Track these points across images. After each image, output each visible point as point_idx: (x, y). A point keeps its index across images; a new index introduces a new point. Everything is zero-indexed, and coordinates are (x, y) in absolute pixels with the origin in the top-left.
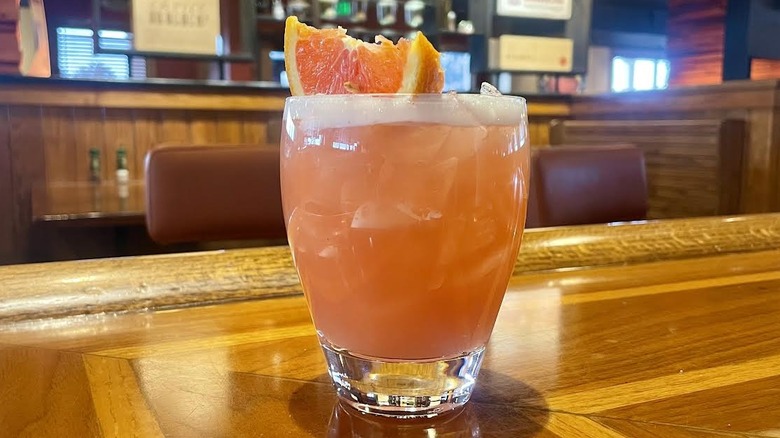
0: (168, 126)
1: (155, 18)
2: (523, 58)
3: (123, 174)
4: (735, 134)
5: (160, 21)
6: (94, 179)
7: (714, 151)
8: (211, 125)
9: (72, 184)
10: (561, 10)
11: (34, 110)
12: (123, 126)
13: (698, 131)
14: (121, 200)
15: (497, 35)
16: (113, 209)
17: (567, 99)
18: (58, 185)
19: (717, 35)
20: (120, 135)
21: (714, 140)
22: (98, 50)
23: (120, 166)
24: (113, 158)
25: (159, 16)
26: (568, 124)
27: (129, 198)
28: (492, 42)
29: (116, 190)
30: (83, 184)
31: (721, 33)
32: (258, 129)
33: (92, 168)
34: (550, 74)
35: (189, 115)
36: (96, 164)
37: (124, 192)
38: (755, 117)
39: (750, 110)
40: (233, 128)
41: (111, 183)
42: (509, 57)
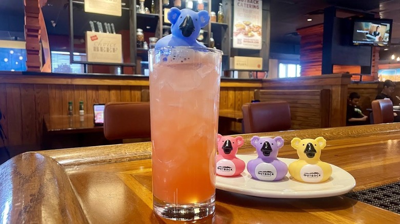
0: (101, 92)
1: (95, 49)
2: (243, 65)
3: (82, 111)
4: (326, 95)
5: (98, 50)
6: (70, 114)
7: (319, 102)
8: (119, 92)
9: (61, 116)
10: (258, 46)
11: (46, 86)
12: (82, 92)
13: (313, 94)
14: (81, 122)
15: (233, 56)
16: (78, 127)
17: (261, 81)
18: (55, 116)
19: (319, 55)
20: (81, 96)
21: (318, 97)
22: (72, 62)
23: (81, 109)
24: (78, 105)
25: (98, 48)
26: (261, 90)
27: (84, 121)
28: (231, 58)
29: (79, 118)
30: (65, 116)
31: (321, 54)
32: (137, 93)
33: (69, 109)
34: (254, 71)
35: (109, 88)
36: (71, 107)
37: (82, 119)
38: (334, 89)
39: (332, 86)
40: (127, 92)
41: (77, 115)
42: (237, 64)
